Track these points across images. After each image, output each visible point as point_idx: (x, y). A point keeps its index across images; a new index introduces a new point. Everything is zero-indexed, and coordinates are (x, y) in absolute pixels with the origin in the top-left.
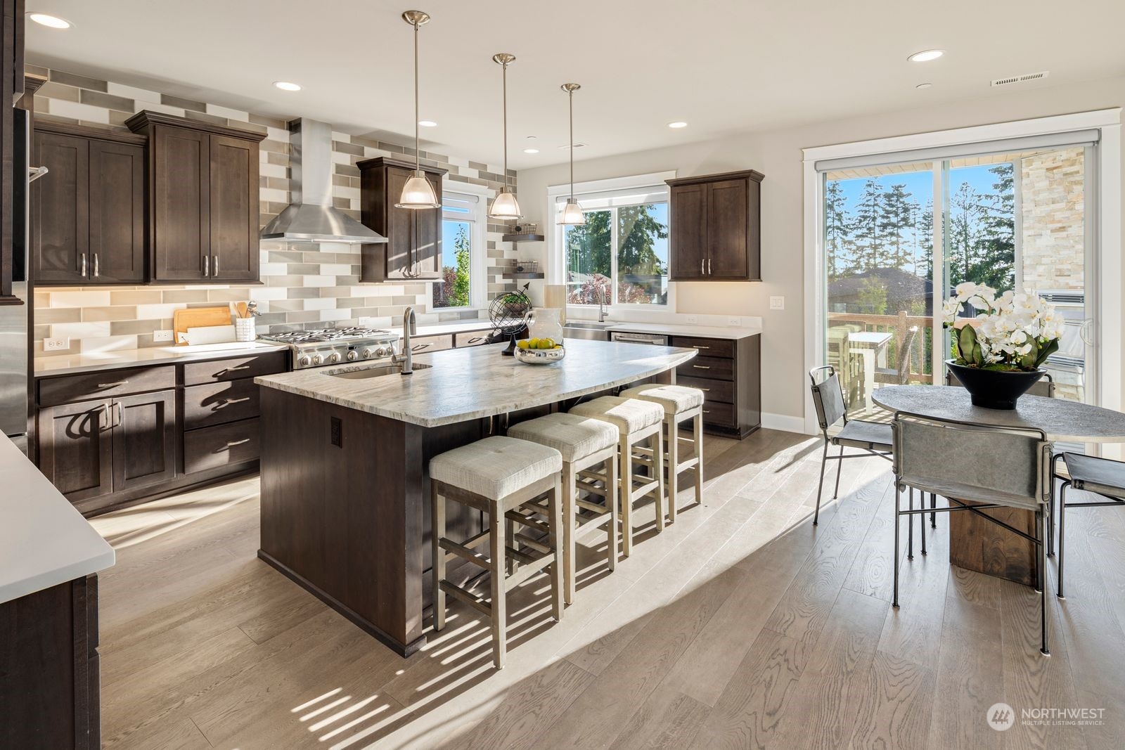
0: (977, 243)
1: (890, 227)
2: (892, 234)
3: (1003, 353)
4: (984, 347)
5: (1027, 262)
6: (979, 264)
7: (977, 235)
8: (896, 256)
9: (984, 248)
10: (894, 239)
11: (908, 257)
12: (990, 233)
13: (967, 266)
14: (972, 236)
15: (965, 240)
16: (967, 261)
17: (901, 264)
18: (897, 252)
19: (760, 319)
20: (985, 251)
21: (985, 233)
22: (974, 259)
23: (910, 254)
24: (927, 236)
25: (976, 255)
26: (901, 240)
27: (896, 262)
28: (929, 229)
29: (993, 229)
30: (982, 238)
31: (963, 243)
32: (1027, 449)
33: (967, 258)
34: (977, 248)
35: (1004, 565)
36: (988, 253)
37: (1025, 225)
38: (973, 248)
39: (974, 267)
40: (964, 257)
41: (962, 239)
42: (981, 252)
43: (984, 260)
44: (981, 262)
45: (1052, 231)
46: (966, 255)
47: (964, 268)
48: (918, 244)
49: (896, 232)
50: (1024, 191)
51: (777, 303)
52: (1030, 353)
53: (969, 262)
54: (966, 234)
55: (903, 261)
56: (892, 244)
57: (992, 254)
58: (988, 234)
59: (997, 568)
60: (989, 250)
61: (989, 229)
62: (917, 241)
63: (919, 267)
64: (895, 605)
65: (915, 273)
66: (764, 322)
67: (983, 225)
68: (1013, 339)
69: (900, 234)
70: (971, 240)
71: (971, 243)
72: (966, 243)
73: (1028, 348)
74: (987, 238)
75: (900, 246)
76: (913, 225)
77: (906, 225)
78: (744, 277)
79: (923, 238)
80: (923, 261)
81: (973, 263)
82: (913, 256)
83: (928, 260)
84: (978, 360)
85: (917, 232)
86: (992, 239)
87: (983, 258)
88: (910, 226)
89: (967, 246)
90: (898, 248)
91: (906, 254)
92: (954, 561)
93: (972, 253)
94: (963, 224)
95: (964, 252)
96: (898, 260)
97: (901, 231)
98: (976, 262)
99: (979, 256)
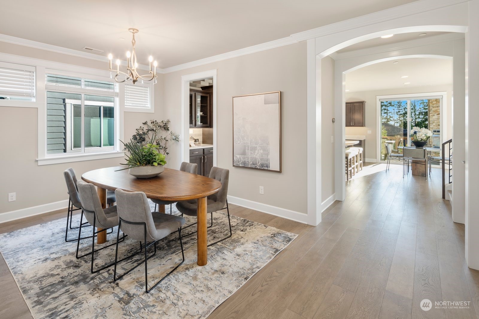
0: (420, 113)
1: (384, 106)
2: (385, 109)
3: (421, 139)
4: (418, 138)
5: (431, 122)
6: (420, 121)
7: (419, 110)
8: (386, 118)
9: (422, 115)
10: (386, 111)
11: (391, 119)
12: (425, 109)
13: (415, 122)
14: (417, 110)
15: (414, 112)
16: (415, 120)
17: (389, 121)
18: (387, 117)
19: (365, 136)
20: (423, 116)
21: (423, 109)
22: (418, 119)
23: (392, 117)
24: (399, 110)
25: (419, 118)
26: (388, 112)
27: (386, 120)
28: (400, 107)
29: (426, 107)
30: (422, 111)
31: (414, 113)
32: (424, 151)
33: (415, 119)
34: (419, 115)
35: (421, 174)
36: (424, 117)
37: (430, 113)
38: (418, 115)
39: (418, 122)
40: (414, 118)
41: (413, 111)
42: (421, 116)
43: (422, 120)
44: (421, 120)
45: (437, 114)
46: (415, 117)
47: (414, 123)
48: (395, 113)
49: (386, 108)
50: (430, 104)
51: (369, 132)
52: (426, 138)
53: (416, 120)
54: (415, 109)
55: (389, 120)
56: (385, 113)
57: (425, 117)
58: (424, 109)
59: (420, 174)
60: (424, 115)
61: (424, 107)
62: (395, 112)
63: (396, 122)
64: (403, 178)
65: (394, 125)
66: (366, 137)
67: (422, 106)
68: (422, 136)
69: (388, 109)
70: (417, 112)
71: (417, 113)
72: (415, 113)
73: (425, 138)
74: (424, 111)
75: (388, 114)
76: (393, 106)
77: (391, 105)
78: (362, 126)
79: (397, 111)
80: (397, 120)
81: (418, 121)
82: (393, 118)
83: (399, 120)
84: (417, 140)
85: (395, 109)
86: (425, 111)
87: (422, 119)
88: (392, 106)
89: (415, 114)
90: (387, 115)
91: (390, 117)
92: (412, 174)
93: (417, 117)
94: (414, 105)
95: (414, 116)
96: (387, 120)
97: (388, 108)
98: (419, 121)
99: (420, 118)
